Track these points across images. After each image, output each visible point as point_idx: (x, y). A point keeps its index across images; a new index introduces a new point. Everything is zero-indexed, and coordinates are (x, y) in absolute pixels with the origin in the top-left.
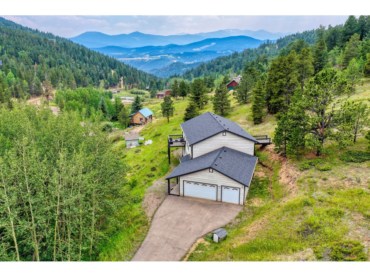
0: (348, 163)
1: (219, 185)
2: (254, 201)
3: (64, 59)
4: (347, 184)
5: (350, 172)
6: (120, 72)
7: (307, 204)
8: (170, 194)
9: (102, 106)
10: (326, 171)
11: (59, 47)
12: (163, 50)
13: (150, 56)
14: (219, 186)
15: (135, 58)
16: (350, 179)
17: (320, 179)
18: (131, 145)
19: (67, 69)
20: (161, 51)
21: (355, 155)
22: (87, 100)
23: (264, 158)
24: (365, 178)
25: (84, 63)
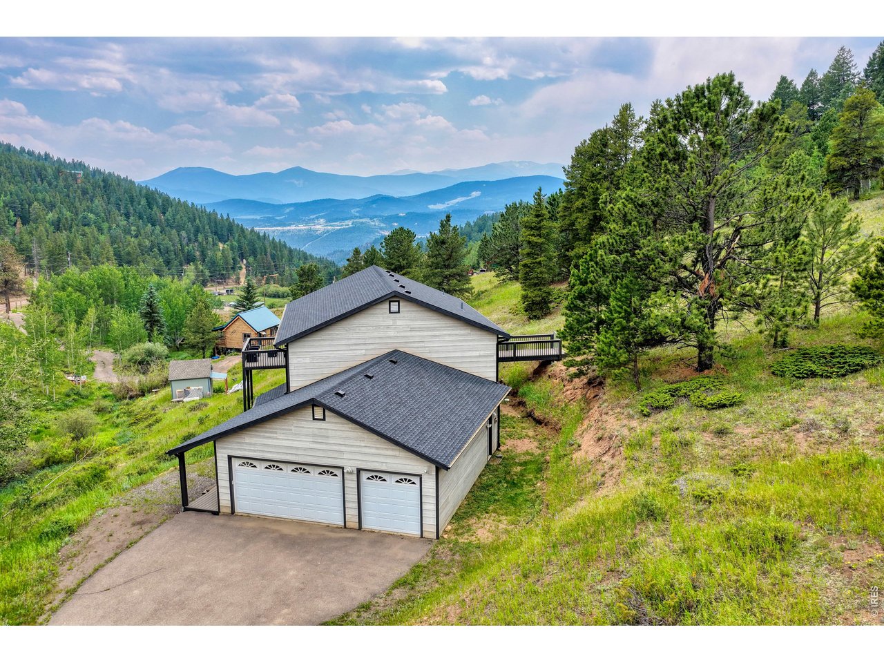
0: (801, 381)
1: (350, 466)
2: (481, 525)
3: (97, 214)
4: (803, 441)
5: (808, 405)
6: (240, 248)
7: (651, 513)
8: (186, 510)
9: (150, 305)
10: (726, 409)
11: (89, 186)
12: (358, 209)
13: (326, 222)
14: (348, 472)
15: (293, 227)
16: (812, 426)
17: (705, 434)
18: (186, 393)
19: (102, 238)
20: (354, 211)
21: (820, 357)
22: (116, 294)
23: (539, 398)
24: (866, 419)
25: (149, 225)
